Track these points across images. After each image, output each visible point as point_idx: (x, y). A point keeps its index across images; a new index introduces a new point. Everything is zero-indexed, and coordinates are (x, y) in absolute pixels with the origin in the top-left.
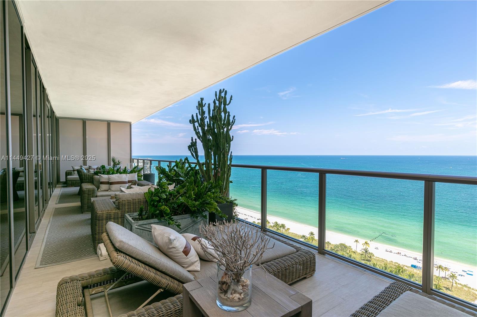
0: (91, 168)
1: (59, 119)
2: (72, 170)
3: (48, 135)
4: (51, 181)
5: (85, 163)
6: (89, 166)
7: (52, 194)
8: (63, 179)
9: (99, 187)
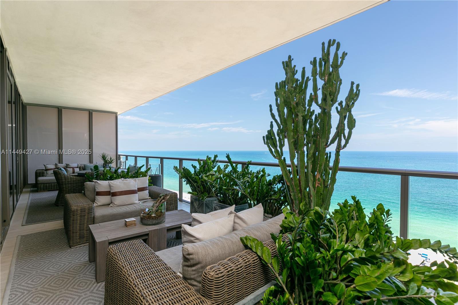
0: (69, 167)
1: (27, 106)
2: (45, 169)
3: (11, 125)
4: (15, 183)
5: (60, 160)
6: (66, 164)
7: (16, 204)
8: (31, 180)
9: (95, 199)
